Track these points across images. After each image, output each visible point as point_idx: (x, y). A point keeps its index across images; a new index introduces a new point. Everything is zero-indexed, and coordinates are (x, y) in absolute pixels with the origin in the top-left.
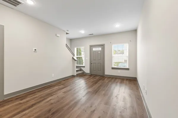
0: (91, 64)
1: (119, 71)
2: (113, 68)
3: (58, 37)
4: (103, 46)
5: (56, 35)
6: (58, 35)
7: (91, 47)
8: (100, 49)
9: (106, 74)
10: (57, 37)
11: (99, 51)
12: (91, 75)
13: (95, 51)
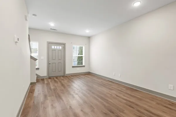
0: (49, 64)
1: (78, 68)
2: (73, 67)
4: (64, 45)
7: (50, 44)
8: (61, 48)
9: (66, 73)
11: (59, 50)
12: (50, 78)
13: (54, 50)
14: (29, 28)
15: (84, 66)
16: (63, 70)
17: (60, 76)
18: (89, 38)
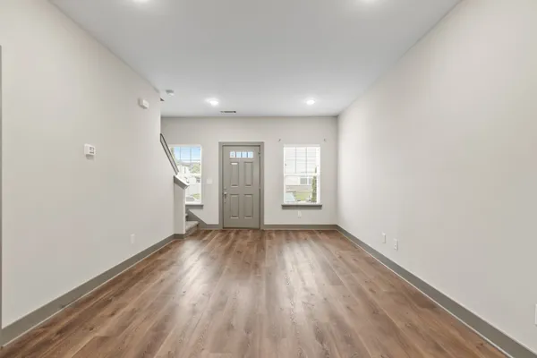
0: (223, 196)
1: (299, 212)
2: (285, 207)
3: (144, 107)
4: (258, 147)
5: (139, 102)
6: (145, 103)
7: (224, 147)
8: (251, 155)
9: (265, 223)
10: (141, 109)
11: (246, 162)
12: (225, 230)
13: (236, 160)
14: (162, 118)
15: (319, 207)
16: (256, 215)
17: (249, 229)
18: (335, 118)
